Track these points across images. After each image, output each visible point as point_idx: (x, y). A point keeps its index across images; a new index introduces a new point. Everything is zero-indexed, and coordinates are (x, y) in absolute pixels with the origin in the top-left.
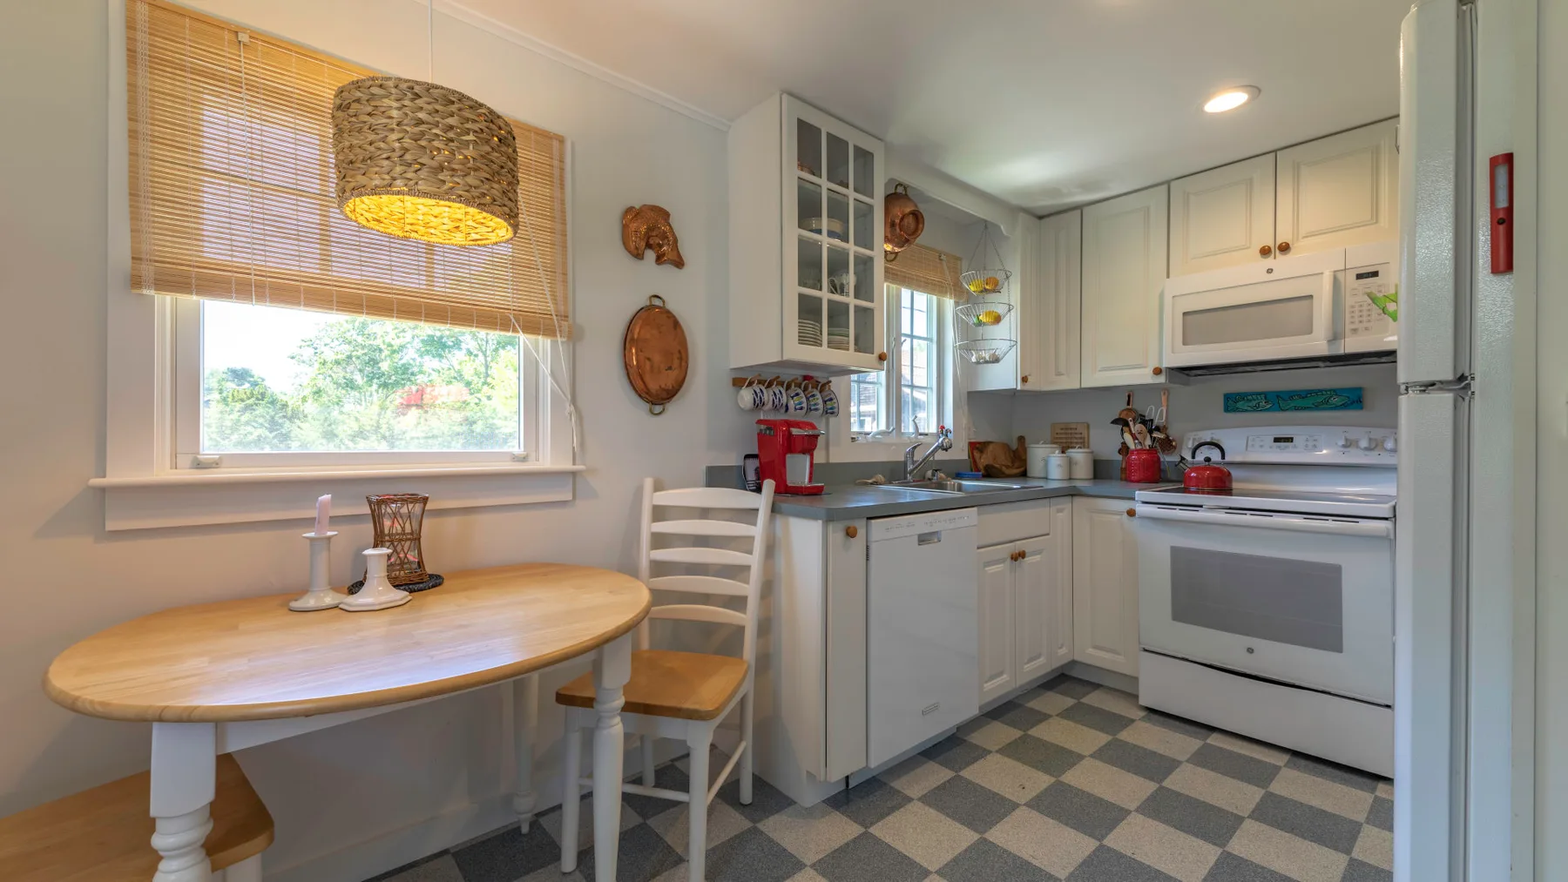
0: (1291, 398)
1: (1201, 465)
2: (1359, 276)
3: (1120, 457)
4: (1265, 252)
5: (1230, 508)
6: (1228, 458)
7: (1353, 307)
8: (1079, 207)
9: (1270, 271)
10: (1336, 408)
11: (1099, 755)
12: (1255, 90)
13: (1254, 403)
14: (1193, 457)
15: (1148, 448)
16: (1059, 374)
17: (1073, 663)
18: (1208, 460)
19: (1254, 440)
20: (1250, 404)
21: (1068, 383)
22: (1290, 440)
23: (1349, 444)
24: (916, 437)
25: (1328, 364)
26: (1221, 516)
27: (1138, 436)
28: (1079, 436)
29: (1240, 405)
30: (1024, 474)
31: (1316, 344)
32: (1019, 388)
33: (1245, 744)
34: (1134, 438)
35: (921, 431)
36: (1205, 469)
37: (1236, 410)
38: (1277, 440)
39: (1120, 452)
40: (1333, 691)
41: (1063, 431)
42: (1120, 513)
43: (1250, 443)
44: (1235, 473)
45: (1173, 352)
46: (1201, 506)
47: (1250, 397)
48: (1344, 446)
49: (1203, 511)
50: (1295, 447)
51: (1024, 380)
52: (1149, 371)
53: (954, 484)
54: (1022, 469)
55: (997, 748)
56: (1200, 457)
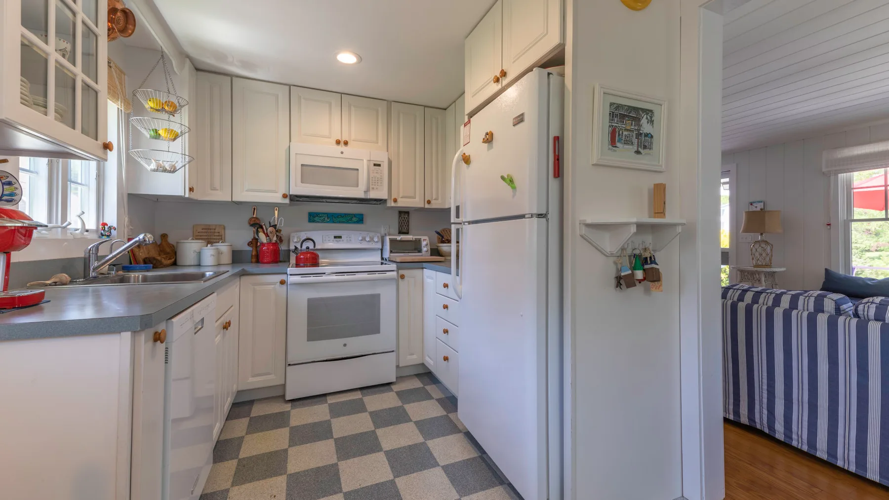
0: (338, 217)
1: (305, 251)
2: (375, 165)
3: (250, 249)
4: (338, 142)
5: (336, 273)
6: (316, 247)
7: (372, 178)
8: (231, 76)
9: (342, 153)
10: (355, 223)
11: (293, 442)
12: (360, 59)
13: (322, 218)
14: (301, 247)
15: (274, 242)
16: (213, 189)
17: (239, 393)
18: (308, 248)
19: (325, 238)
20: (320, 219)
21: (222, 196)
22: (340, 237)
23: (364, 239)
24: (82, 233)
25: (358, 202)
26: (334, 278)
27: (269, 234)
28: (218, 234)
29: (316, 219)
30: (175, 264)
31: (358, 193)
32: (187, 196)
33: (349, 394)
34: (267, 235)
35: (87, 228)
36: (307, 253)
37: (314, 221)
38: (335, 237)
39: (250, 244)
40: (376, 352)
41: (203, 231)
42: (274, 284)
43: (324, 239)
44: (320, 254)
45: (296, 186)
46: (325, 273)
47: (320, 215)
48: (361, 240)
49: (326, 276)
50: (343, 241)
51: (191, 190)
52: (280, 195)
53: (138, 277)
54: (173, 260)
55: (230, 483)
56: (304, 247)
